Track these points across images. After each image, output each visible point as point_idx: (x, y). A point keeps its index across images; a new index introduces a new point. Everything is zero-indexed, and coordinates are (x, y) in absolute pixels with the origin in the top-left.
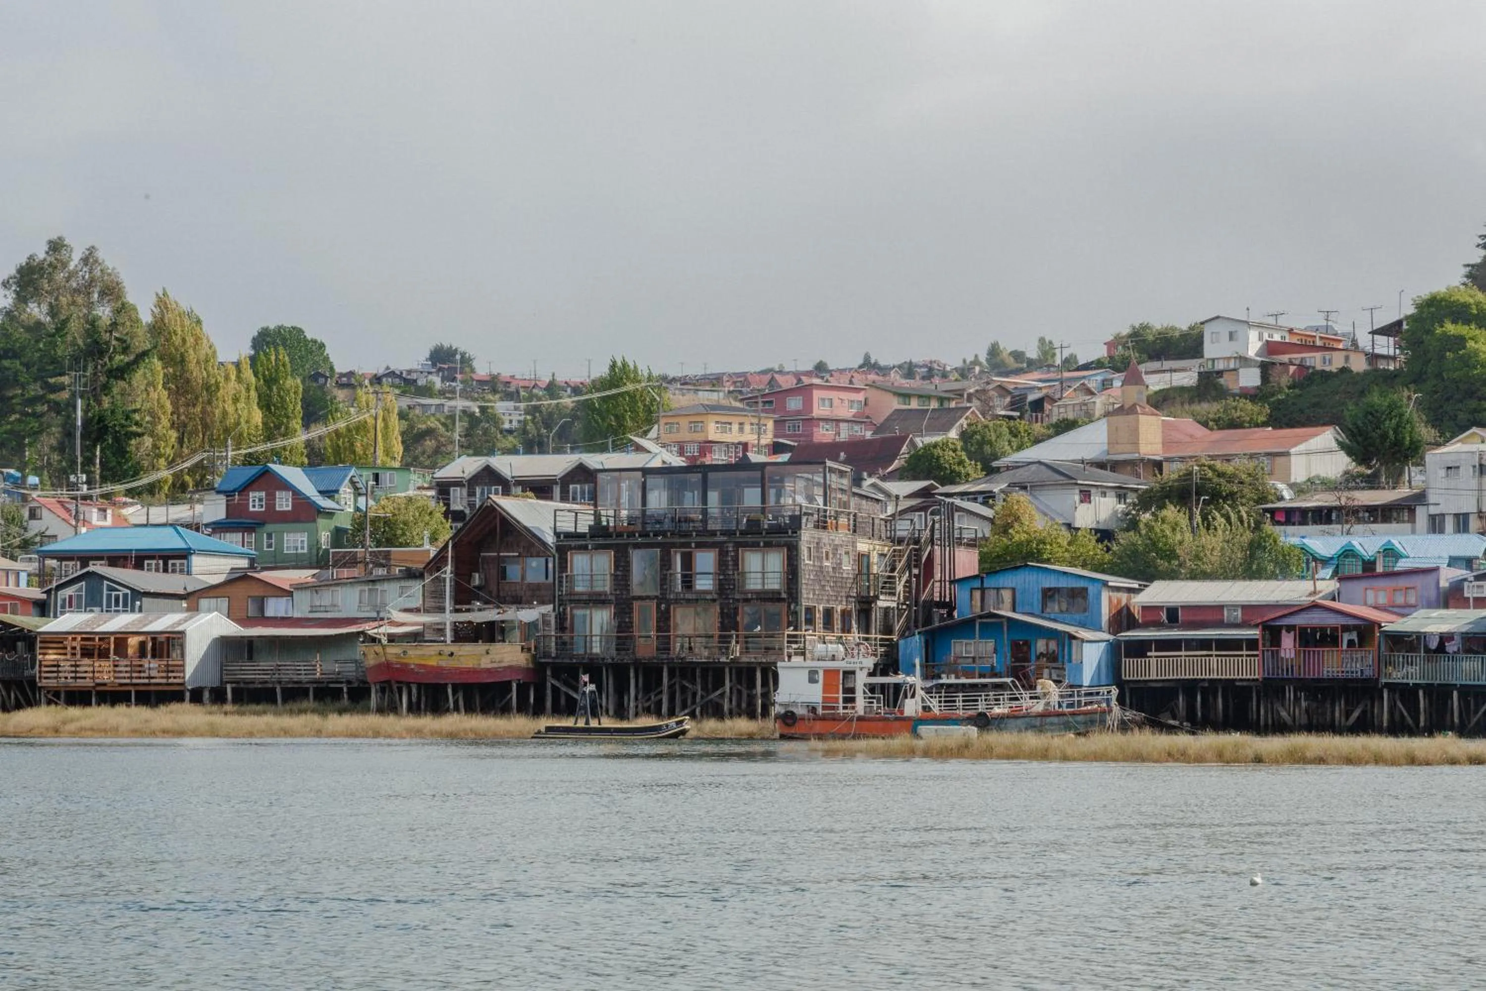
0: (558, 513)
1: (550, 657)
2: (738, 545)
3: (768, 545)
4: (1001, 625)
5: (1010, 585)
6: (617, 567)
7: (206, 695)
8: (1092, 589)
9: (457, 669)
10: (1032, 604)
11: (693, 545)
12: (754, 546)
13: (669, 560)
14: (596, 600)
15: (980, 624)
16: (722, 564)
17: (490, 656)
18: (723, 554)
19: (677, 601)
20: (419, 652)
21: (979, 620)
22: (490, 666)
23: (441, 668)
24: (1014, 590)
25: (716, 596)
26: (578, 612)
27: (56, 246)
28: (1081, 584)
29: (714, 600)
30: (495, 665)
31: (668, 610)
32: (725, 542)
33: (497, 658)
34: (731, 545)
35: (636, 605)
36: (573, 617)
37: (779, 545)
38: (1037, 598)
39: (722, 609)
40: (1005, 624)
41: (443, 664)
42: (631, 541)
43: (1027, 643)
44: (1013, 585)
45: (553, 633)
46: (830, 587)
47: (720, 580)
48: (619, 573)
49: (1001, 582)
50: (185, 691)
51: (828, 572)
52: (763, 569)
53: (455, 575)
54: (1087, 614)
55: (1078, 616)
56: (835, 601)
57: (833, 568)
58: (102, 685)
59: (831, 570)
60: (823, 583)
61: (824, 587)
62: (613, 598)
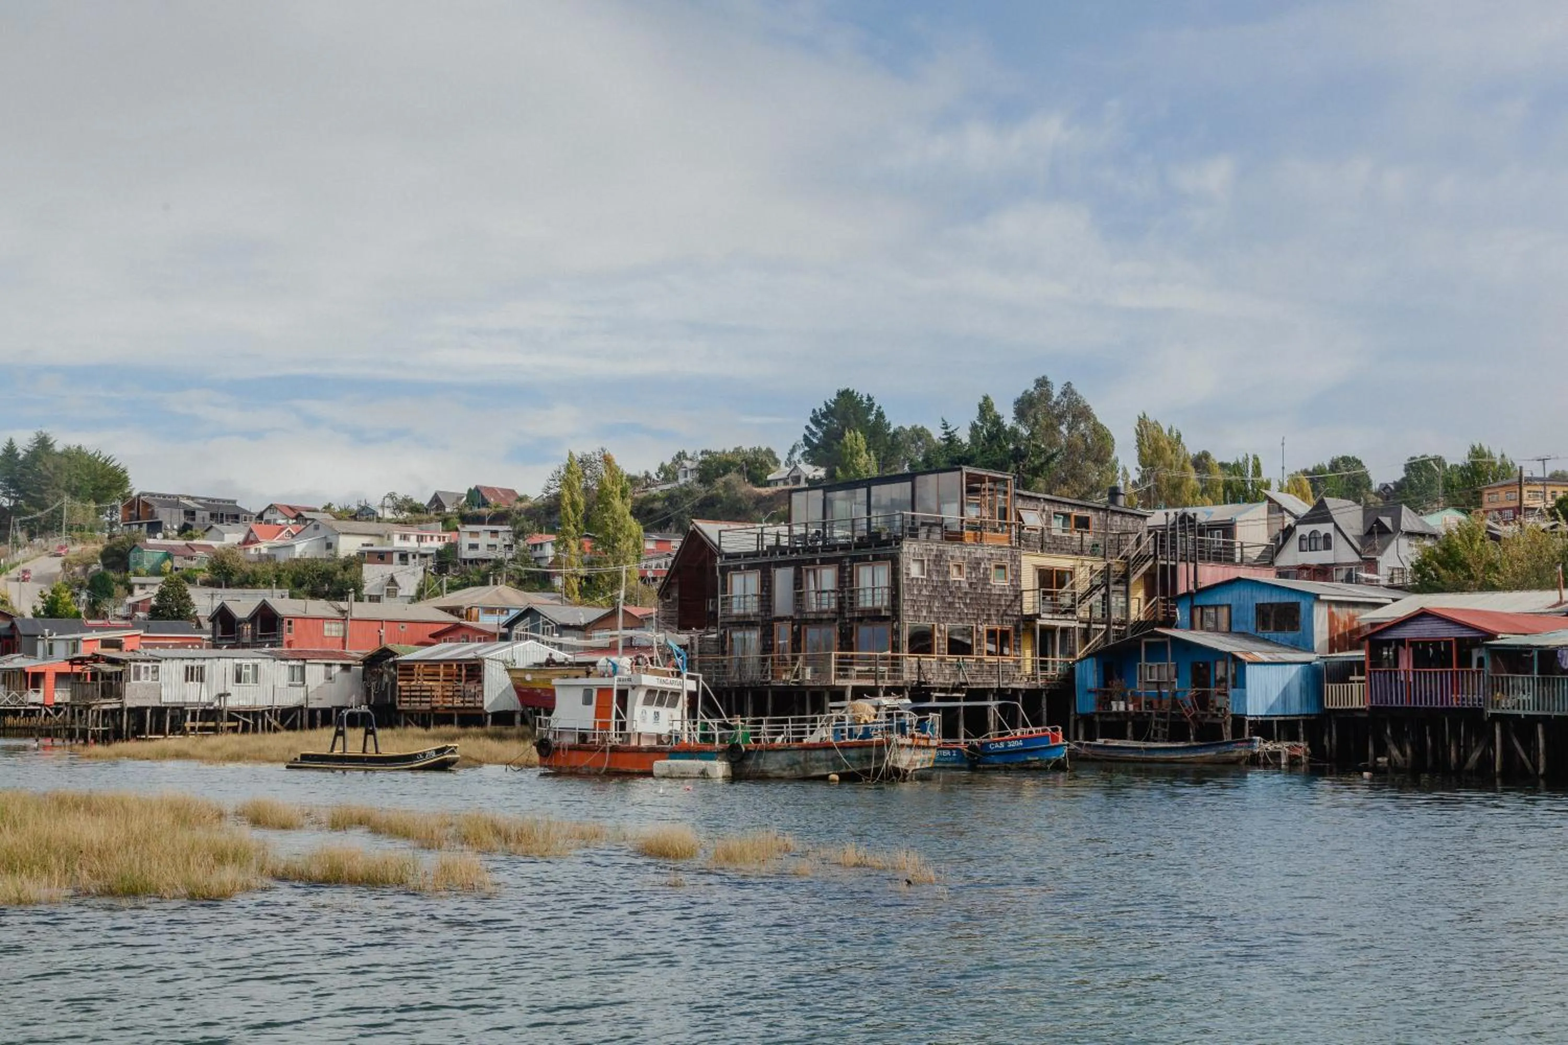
0: (723, 534)
2: (854, 559)
3: (877, 558)
4: (1166, 643)
5: (1227, 602)
6: (763, 587)
7: (518, 718)
8: (1304, 605)
10: (1246, 623)
11: (818, 561)
12: (864, 559)
13: (801, 579)
14: (744, 623)
15: (1146, 643)
16: (841, 580)
18: (841, 570)
19: (806, 622)
21: (1145, 640)
24: (1229, 607)
25: (832, 616)
26: (737, 635)
27: (1042, 383)
28: (1292, 599)
29: (834, 620)
31: (799, 629)
32: (842, 557)
34: (848, 560)
35: (777, 625)
36: (732, 640)
37: (885, 558)
38: (1251, 615)
39: (841, 629)
40: (1170, 643)
42: (773, 559)
43: (1207, 666)
45: (696, 657)
46: (965, 604)
47: (839, 598)
48: (764, 593)
49: (1218, 598)
50: (487, 714)
51: (959, 588)
52: (873, 584)
53: (680, 600)
54: (1299, 633)
55: (1291, 635)
56: (976, 620)
57: (971, 584)
58: (436, 708)
59: (965, 585)
60: (950, 599)
61: (951, 604)
62: (759, 619)
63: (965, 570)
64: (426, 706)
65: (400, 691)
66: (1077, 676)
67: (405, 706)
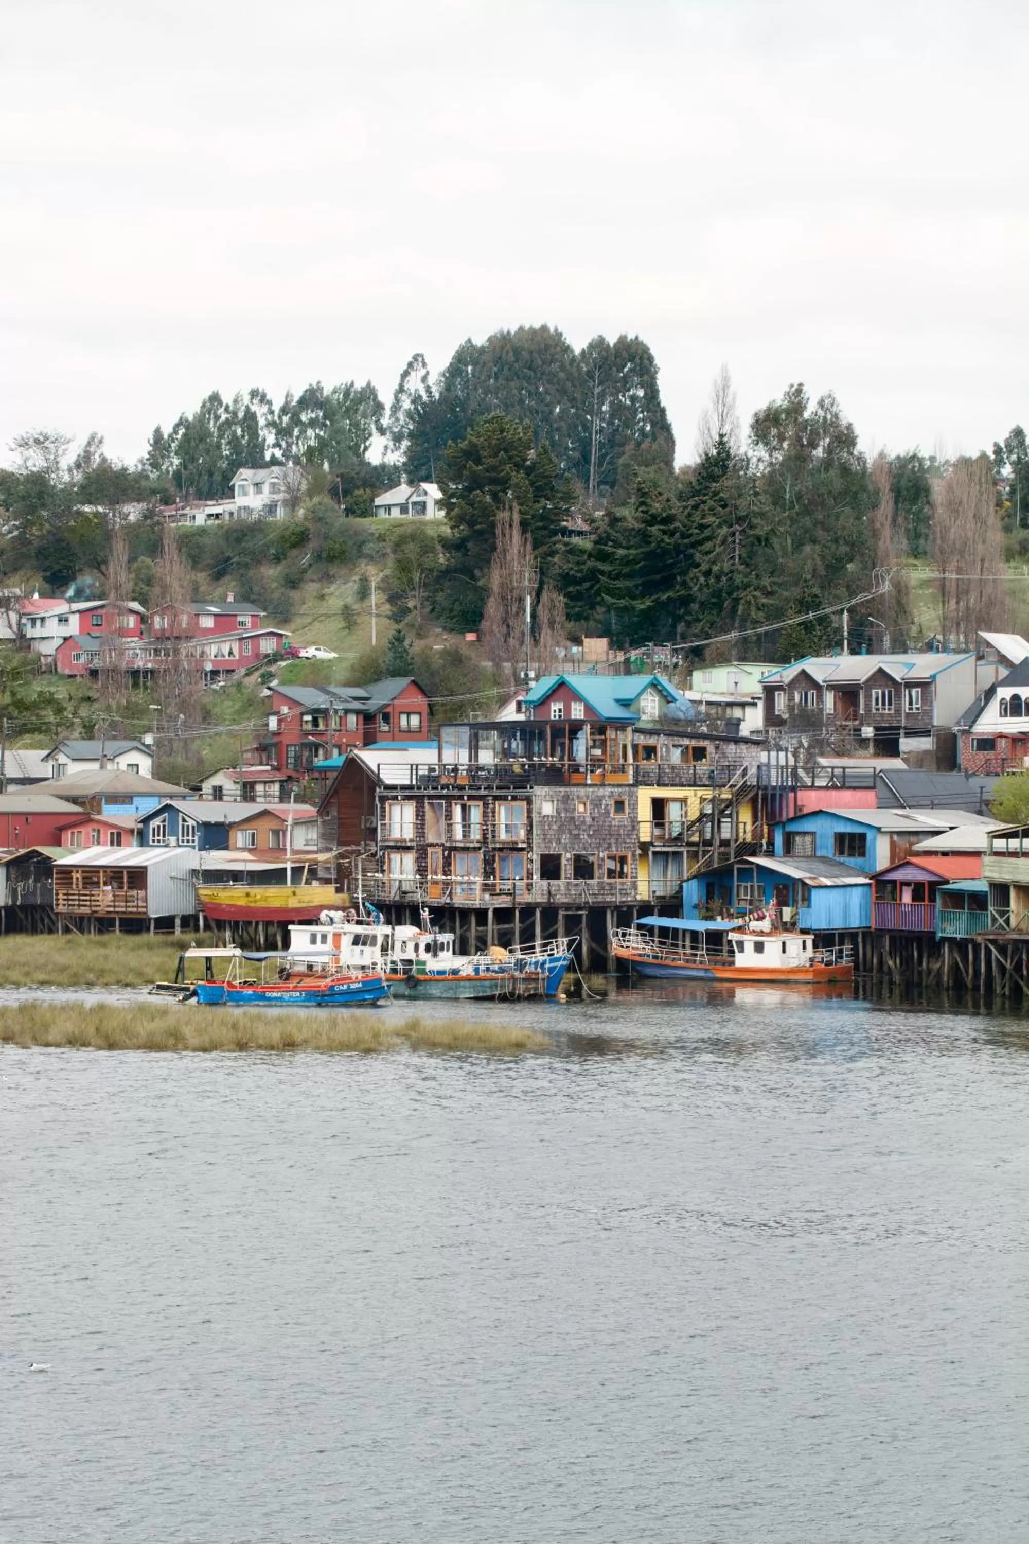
0: (380, 762)
2: (496, 798)
3: (514, 798)
4: (752, 869)
5: (810, 830)
6: (417, 817)
7: (178, 922)
8: (870, 835)
10: (827, 848)
11: (467, 798)
12: (506, 798)
13: (452, 811)
14: (402, 848)
15: (737, 869)
16: (486, 816)
17: (296, 897)
18: (486, 805)
19: (456, 849)
21: (737, 866)
22: (298, 906)
24: (814, 834)
25: (477, 845)
26: (394, 857)
28: (862, 830)
29: (480, 848)
30: (304, 905)
31: (450, 854)
32: (488, 795)
33: (306, 898)
34: (491, 798)
35: (430, 850)
36: (390, 861)
37: (521, 799)
38: (831, 842)
39: (485, 857)
40: (755, 869)
41: (252, 904)
42: (425, 792)
43: (786, 887)
44: (817, 830)
46: (589, 836)
47: (484, 830)
48: (419, 822)
49: (806, 825)
50: (150, 919)
51: (584, 822)
52: (511, 821)
53: (340, 819)
54: (865, 856)
55: (859, 861)
56: (598, 848)
57: (593, 819)
58: (96, 912)
59: (588, 820)
60: (576, 832)
61: (577, 836)
62: (414, 844)
63: (589, 807)
64: (85, 910)
65: (57, 894)
66: (685, 894)
67: (63, 909)
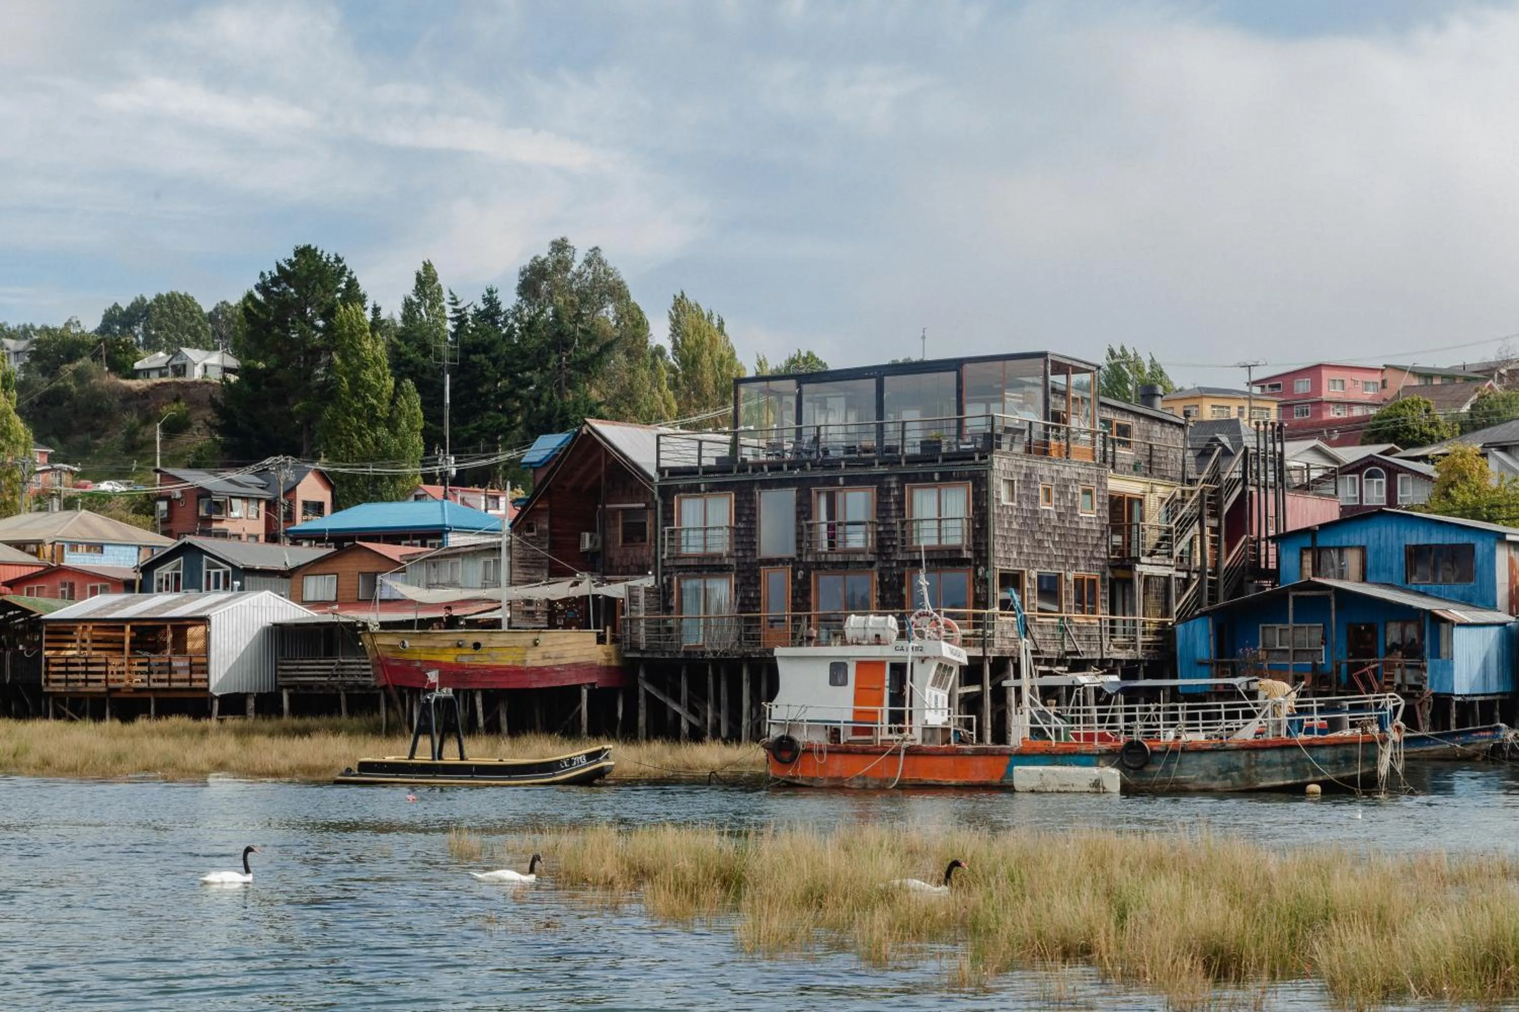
0: (662, 439)
1: (638, 650)
2: (904, 479)
3: (946, 477)
4: (1327, 599)
5: (1358, 543)
6: (738, 516)
8: (1481, 547)
9: (487, 667)
10: (1391, 571)
11: (841, 480)
12: (926, 479)
13: (809, 505)
14: (705, 567)
15: (1294, 597)
16: (882, 508)
17: (539, 650)
18: (883, 493)
19: (819, 566)
20: (424, 643)
21: (1293, 593)
22: (540, 663)
23: (460, 666)
24: (1363, 549)
25: (870, 557)
26: (689, 584)
27: (560, 246)
28: (1463, 539)
29: (871, 564)
30: (550, 662)
31: (807, 577)
32: (884, 476)
33: (554, 651)
34: (894, 479)
35: (764, 570)
36: (681, 591)
37: (961, 478)
38: (1398, 561)
39: (881, 576)
40: (1333, 598)
41: (466, 660)
42: (758, 476)
43: (1371, 628)
44: (1364, 543)
45: (642, 615)
46: (1054, 542)
47: (878, 533)
48: (741, 525)
49: (1345, 537)
50: (213, 698)
51: (1048, 520)
52: (940, 515)
53: (552, 534)
54: (1472, 584)
55: (1460, 588)
56: (1064, 564)
57: (1059, 515)
58: (118, 690)
59: (1054, 516)
60: (1039, 536)
61: (1040, 541)
62: (733, 562)
63: (1054, 495)
64: (100, 687)
65: (47, 665)
66: (1179, 644)
67: (60, 687)
